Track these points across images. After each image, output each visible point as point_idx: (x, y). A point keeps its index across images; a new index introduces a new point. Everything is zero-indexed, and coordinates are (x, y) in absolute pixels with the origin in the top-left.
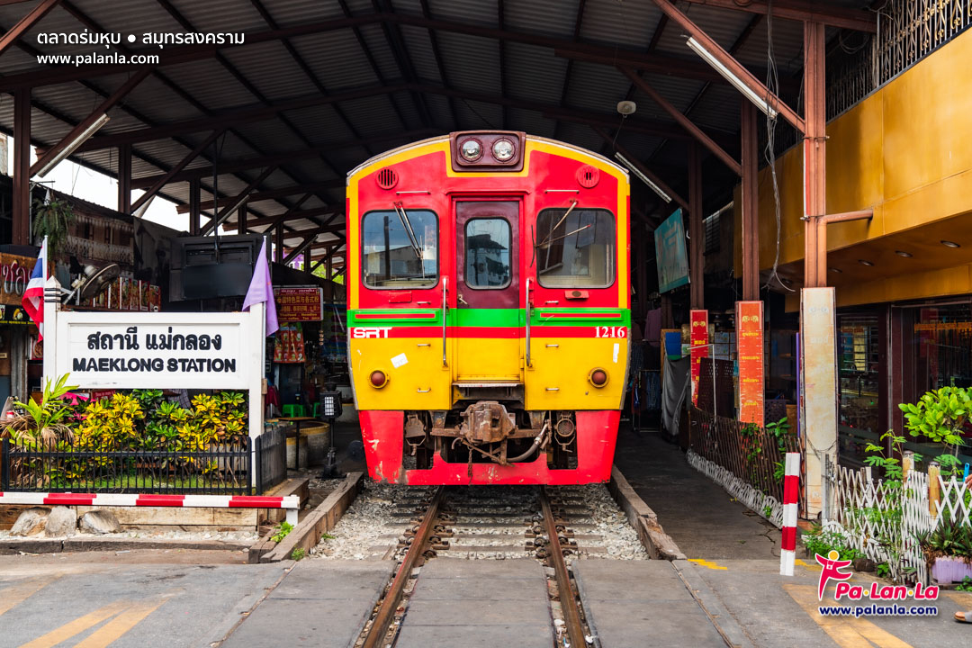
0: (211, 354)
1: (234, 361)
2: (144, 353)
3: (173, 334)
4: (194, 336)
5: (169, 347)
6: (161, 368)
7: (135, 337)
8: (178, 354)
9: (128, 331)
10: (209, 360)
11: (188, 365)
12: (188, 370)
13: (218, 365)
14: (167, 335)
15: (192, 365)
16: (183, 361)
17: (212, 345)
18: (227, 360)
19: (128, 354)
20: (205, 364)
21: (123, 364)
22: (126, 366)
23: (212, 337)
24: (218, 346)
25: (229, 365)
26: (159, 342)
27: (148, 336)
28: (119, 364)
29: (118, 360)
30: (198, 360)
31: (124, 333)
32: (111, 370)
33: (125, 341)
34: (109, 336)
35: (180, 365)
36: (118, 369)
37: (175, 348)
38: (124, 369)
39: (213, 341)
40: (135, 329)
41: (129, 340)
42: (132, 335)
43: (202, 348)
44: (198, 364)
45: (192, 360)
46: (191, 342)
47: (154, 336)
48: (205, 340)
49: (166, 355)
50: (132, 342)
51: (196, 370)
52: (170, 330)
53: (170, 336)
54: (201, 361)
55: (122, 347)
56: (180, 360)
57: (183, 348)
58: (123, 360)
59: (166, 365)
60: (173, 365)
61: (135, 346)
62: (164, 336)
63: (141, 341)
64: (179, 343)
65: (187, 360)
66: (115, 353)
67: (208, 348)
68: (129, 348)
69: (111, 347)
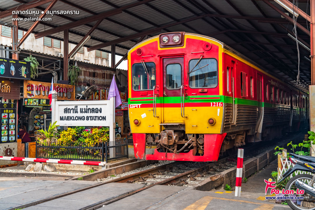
0: (99, 114)
1: (105, 117)
2: (79, 115)
3: (88, 108)
4: (93, 109)
5: (86, 112)
6: (84, 119)
7: (77, 109)
8: (89, 114)
9: (75, 107)
10: (98, 116)
11: (92, 118)
12: (92, 120)
13: (101, 118)
14: (86, 108)
15: (93, 118)
16: (91, 117)
17: (99, 111)
18: (103, 117)
19: (75, 115)
20: (97, 118)
21: (74, 118)
22: (74, 119)
23: (99, 109)
24: (101, 112)
25: (104, 118)
26: (84, 111)
27: (81, 109)
28: (72, 118)
29: (72, 117)
30: (95, 117)
31: (74, 108)
32: (70, 120)
33: (74, 110)
34: (69, 109)
35: (90, 118)
36: (72, 120)
37: (88, 113)
38: (74, 120)
39: (99, 110)
40: (77, 106)
41: (75, 110)
42: (76, 108)
43: (96, 112)
44: (95, 118)
45: (93, 117)
46: (93, 110)
47: (82, 109)
48: (97, 110)
49: (85, 115)
50: (76, 111)
51: (94, 120)
52: (87, 107)
53: (87, 109)
54: (96, 117)
55: (73, 113)
56: (90, 117)
57: (90, 113)
58: (74, 117)
59: (86, 118)
60: (88, 118)
61: (77, 112)
62: (85, 109)
63: (79, 110)
64: (89, 111)
65: (92, 117)
66: (72, 114)
67: (98, 112)
68: (75, 113)
69: (70, 113)
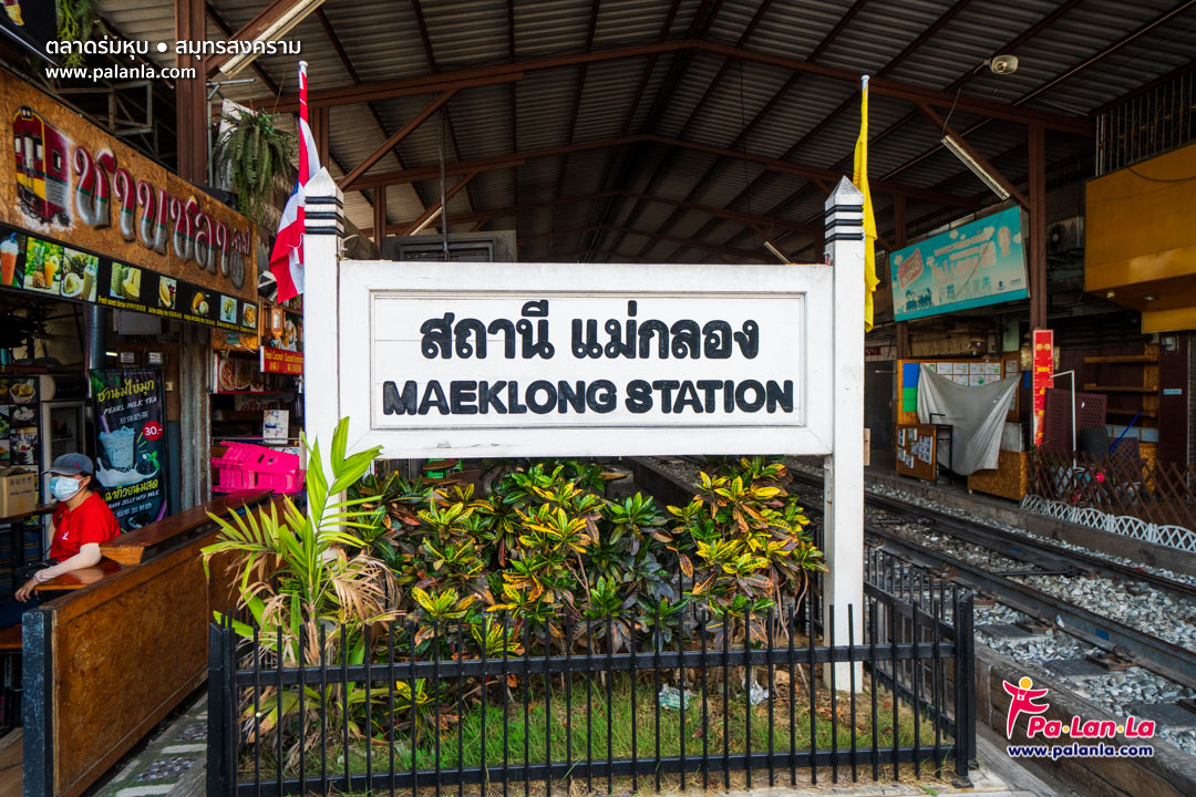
0: (735, 368)
1: (789, 384)
2: (565, 367)
3: (640, 319)
4: (692, 325)
5: (629, 353)
6: (609, 404)
7: (544, 326)
8: (653, 368)
9: (525, 312)
10: (729, 384)
11: (677, 396)
12: (678, 409)
13: (750, 396)
14: (623, 319)
15: (688, 396)
16: (666, 386)
17: (736, 346)
18: (772, 384)
19: (525, 370)
20: (719, 394)
21: (513, 395)
22: (522, 400)
23: (736, 327)
24: (750, 350)
25: (777, 396)
26: (603, 338)
27: (577, 324)
28: (503, 396)
29: (500, 385)
30: (701, 384)
31: (515, 317)
32: (484, 411)
33: (519, 337)
34: (475, 324)
35: (656, 395)
36: (500, 409)
37: (645, 354)
38: (515, 408)
39: (739, 336)
40: (544, 306)
41: (527, 334)
42: (534, 321)
43: (712, 353)
44: (701, 394)
45: (688, 384)
46: (684, 338)
47: (592, 325)
48: (719, 333)
49: (621, 371)
50: (535, 340)
51: (698, 409)
52: (632, 309)
53: (631, 324)
54: (710, 386)
55: (510, 353)
56: (658, 385)
57: (663, 354)
58: (513, 386)
59: (622, 396)
60: (639, 396)
61: (544, 349)
62: (617, 324)
63: (560, 336)
64: (654, 342)
65: (674, 384)
66: (494, 366)
67: (726, 353)
68: (528, 353)
69: (482, 353)
